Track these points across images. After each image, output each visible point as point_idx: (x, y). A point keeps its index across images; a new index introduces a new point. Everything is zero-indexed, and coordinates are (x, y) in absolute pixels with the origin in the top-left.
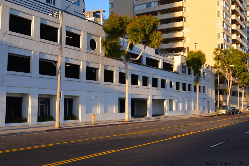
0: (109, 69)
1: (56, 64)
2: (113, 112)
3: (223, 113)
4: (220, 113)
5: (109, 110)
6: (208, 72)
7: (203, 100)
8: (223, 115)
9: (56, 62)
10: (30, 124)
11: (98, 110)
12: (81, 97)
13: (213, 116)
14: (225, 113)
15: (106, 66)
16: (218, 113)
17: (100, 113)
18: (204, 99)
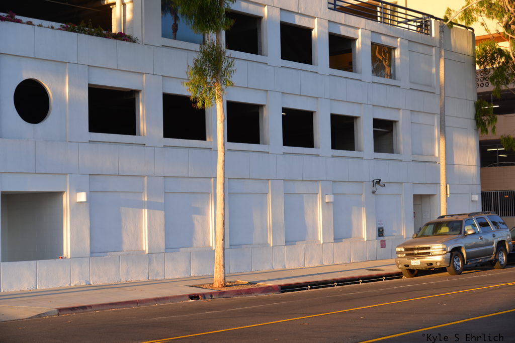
3: (429, 259)
4: (416, 263)
6: (420, 48)
7: (374, 192)
8: (430, 270)
13: (389, 276)
14: (439, 258)
16: (406, 261)
18: (379, 182)
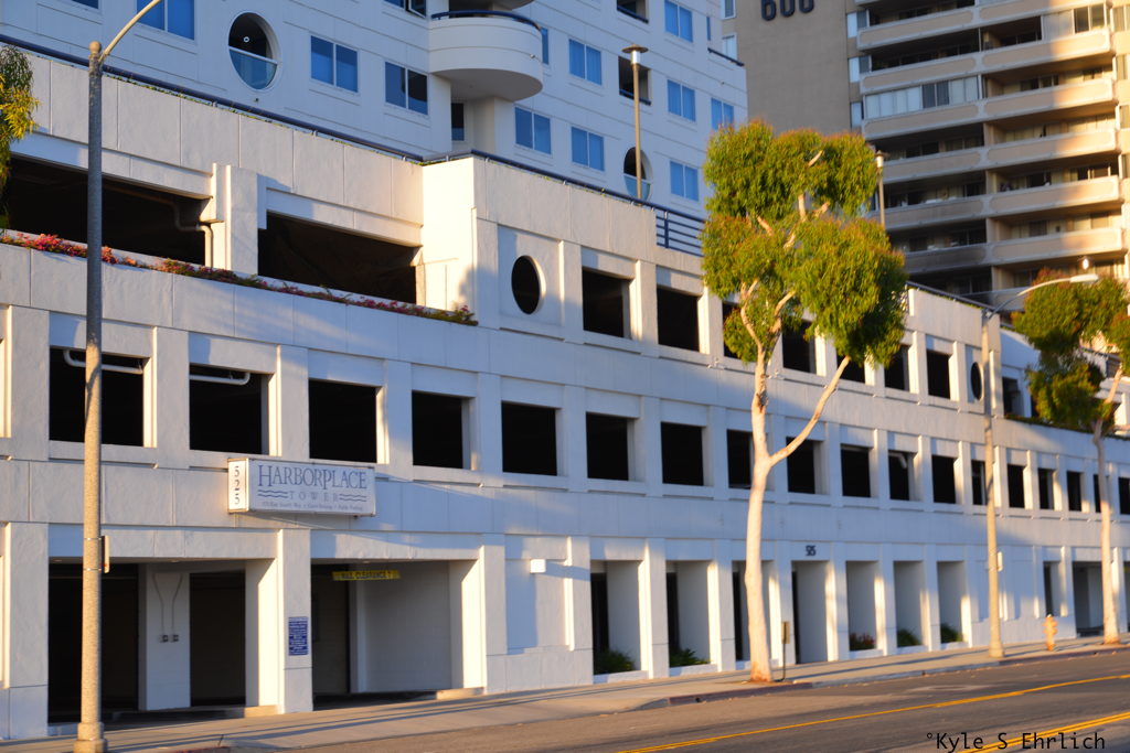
0: (1015, 461)
1: (906, 460)
2: (1033, 616)
5: (1024, 607)
9: (909, 455)
10: (885, 653)
11: (1002, 607)
12: (966, 564)
15: (1009, 451)
17: (1006, 618)
